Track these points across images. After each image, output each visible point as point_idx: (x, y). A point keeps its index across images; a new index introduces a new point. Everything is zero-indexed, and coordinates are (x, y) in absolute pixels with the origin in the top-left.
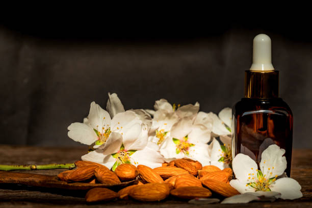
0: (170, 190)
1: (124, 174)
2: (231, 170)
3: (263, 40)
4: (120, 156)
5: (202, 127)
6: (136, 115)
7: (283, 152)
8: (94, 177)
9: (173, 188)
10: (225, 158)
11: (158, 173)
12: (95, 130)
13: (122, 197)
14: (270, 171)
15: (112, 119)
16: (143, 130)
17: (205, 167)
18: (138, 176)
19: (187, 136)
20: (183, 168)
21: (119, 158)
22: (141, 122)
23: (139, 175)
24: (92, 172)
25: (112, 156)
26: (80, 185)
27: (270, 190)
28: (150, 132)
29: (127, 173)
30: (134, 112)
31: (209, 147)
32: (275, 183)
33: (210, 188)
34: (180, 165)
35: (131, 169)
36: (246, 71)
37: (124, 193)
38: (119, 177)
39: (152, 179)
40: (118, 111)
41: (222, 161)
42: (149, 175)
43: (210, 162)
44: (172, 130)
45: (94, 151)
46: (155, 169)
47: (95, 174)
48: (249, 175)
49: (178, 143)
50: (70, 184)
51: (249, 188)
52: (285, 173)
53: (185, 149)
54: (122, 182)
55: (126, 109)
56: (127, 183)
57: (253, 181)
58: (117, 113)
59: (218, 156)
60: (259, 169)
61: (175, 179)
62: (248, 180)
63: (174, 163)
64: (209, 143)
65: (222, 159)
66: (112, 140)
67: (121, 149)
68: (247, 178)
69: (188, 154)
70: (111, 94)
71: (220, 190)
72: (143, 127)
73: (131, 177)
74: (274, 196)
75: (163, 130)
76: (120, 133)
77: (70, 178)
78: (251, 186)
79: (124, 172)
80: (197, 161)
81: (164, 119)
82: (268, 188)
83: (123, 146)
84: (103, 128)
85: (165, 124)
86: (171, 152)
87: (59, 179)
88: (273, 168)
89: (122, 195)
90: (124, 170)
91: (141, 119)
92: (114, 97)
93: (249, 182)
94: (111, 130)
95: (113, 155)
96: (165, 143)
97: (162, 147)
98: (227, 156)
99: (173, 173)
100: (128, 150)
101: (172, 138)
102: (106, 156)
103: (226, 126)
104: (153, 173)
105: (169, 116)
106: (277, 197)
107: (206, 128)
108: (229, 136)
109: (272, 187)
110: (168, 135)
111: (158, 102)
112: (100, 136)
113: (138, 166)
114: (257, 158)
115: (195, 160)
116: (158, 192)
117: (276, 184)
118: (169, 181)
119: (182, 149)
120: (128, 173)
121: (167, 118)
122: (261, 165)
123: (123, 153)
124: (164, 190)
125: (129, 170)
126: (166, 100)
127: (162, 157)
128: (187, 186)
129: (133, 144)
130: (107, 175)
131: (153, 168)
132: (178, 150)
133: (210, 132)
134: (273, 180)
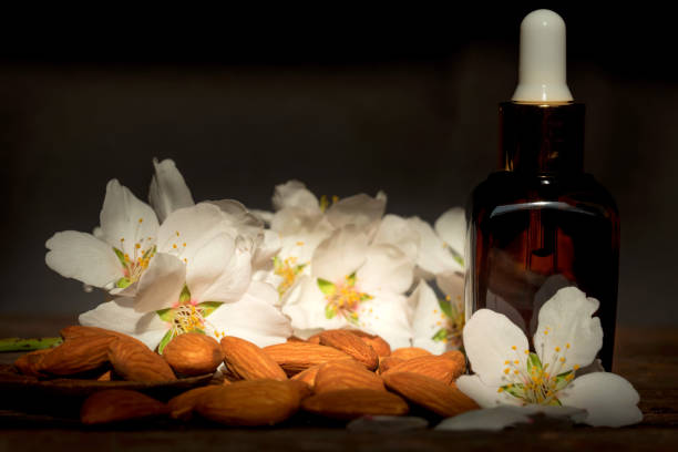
0: (302, 399)
1: (186, 358)
2: (461, 355)
3: (545, 24)
4: (179, 317)
5: (392, 252)
6: (223, 214)
7: (594, 304)
8: (106, 366)
9: (309, 393)
10: (449, 332)
11: (273, 357)
12: (117, 251)
13: (176, 413)
14: (561, 355)
15: (161, 223)
16: (237, 251)
17: (399, 352)
18: (223, 364)
19: (353, 276)
20: (340, 349)
21: (177, 322)
22: (234, 232)
23: (225, 361)
24: (101, 350)
25: (157, 317)
26: (70, 384)
27: (560, 403)
28: (258, 260)
29: (191, 355)
30: (217, 208)
31: (410, 304)
32: (572, 386)
33: (405, 393)
34: (333, 342)
35: (203, 346)
36: (501, 105)
37: (183, 404)
38: (171, 366)
39: (257, 372)
40: (176, 204)
41: (441, 339)
42: (249, 361)
43: (411, 340)
44: (315, 258)
45: (112, 303)
46: (267, 348)
47: (110, 355)
48: (507, 363)
49: (330, 291)
50: (46, 383)
51: (507, 398)
52: (600, 361)
53: (349, 307)
54: (178, 377)
55: (197, 199)
56: (191, 380)
57: (516, 381)
58: (174, 209)
59: (433, 327)
60: (532, 349)
61: (315, 373)
62: (504, 378)
63: (318, 340)
64: (408, 294)
65: (443, 334)
66: (158, 271)
67: (183, 300)
68: (502, 374)
69: (357, 318)
70: (160, 161)
71: (432, 401)
72: (241, 245)
73: (204, 366)
74: (569, 417)
75: (293, 259)
76: (181, 258)
77: (44, 366)
78: (512, 393)
79: (184, 354)
80: (377, 337)
81: (296, 232)
82: (555, 398)
83: (186, 291)
84: (138, 246)
85: (299, 244)
86: (312, 312)
87: (19, 371)
88: (568, 347)
89: (177, 409)
90: (186, 349)
91: (234, 226)
92: (167, 169)
93: (505, 383)
94: (158, 250)
95: (161, 312)
96: (298, 290)
97: (290, 300)
98: (455, 326)
99: (312, 358)
100: (201, 301)
101: (315, 280)
102: (143, 314)
103: (453, 253)
104: (259, 358)
105: (309, 224)
106: (578, 419)
107: (401, 254)
108: (459, 274)
109: (565, 395)
110: (307, 271)
111: (281, 189)
112: (129, 265)
113: (223, 340)
114: (528, 322)
115: (373, 334)
116: (270, 402)
117: (574, 388)
118: (300, 378)
119: (342, 307)
120: (196, 356)
121: (304, 230)
122: (538, 339)
123: (186, 310)
124: (285, 398)
125: (198, 348)
126: (302, 185)
127: (285, 320)
128: (346, 387)
129: (213, 287)
130: (139, 360)
131: (261, 346)
132: (331, 308)
133: (413, 266)
134: (568, 377)
